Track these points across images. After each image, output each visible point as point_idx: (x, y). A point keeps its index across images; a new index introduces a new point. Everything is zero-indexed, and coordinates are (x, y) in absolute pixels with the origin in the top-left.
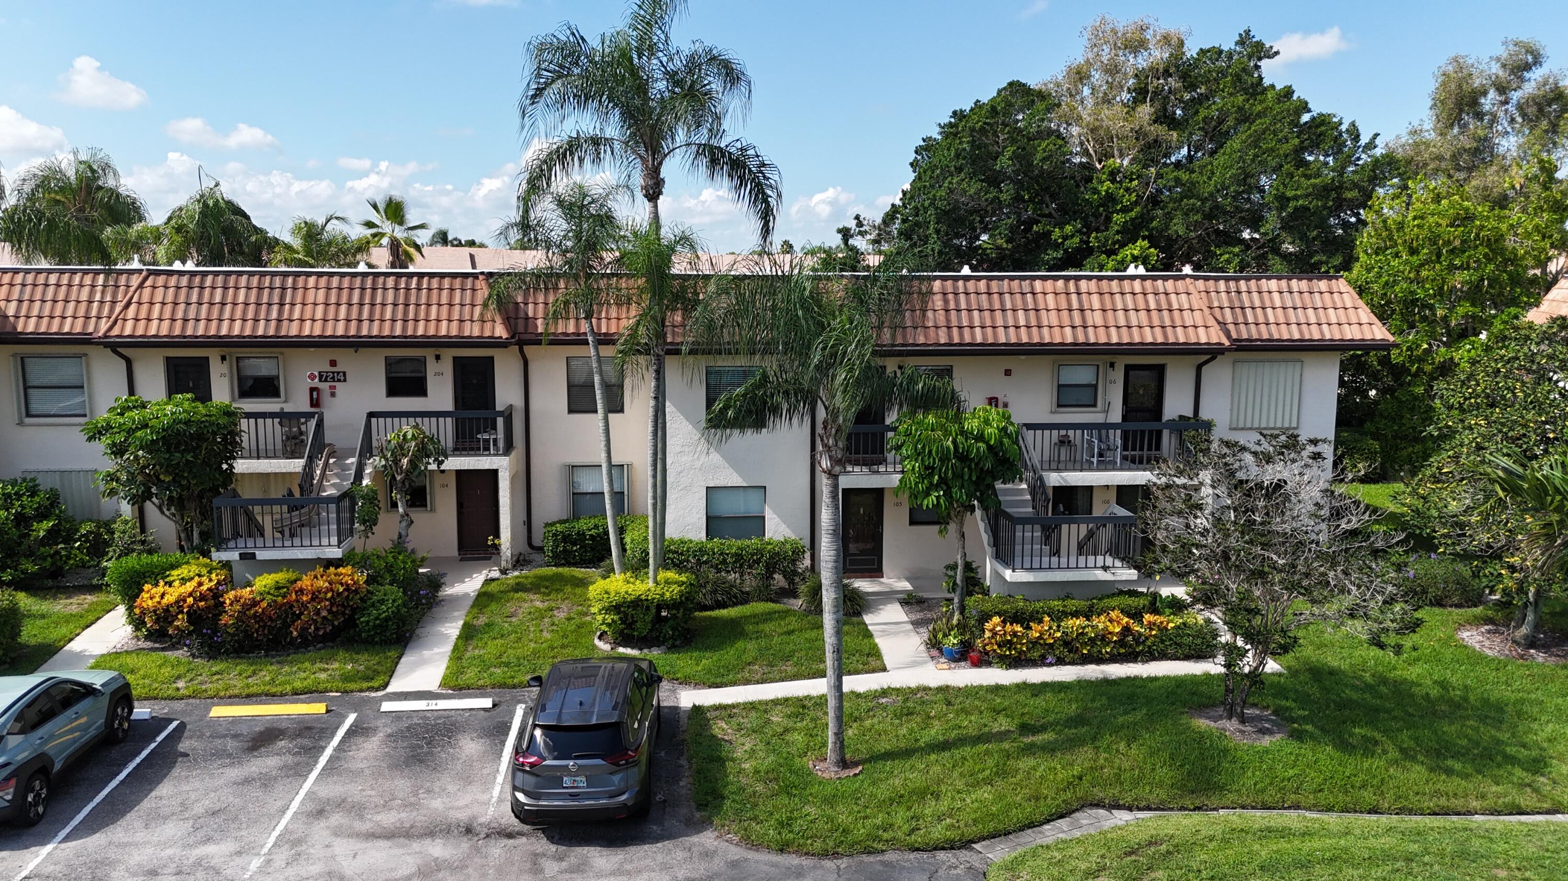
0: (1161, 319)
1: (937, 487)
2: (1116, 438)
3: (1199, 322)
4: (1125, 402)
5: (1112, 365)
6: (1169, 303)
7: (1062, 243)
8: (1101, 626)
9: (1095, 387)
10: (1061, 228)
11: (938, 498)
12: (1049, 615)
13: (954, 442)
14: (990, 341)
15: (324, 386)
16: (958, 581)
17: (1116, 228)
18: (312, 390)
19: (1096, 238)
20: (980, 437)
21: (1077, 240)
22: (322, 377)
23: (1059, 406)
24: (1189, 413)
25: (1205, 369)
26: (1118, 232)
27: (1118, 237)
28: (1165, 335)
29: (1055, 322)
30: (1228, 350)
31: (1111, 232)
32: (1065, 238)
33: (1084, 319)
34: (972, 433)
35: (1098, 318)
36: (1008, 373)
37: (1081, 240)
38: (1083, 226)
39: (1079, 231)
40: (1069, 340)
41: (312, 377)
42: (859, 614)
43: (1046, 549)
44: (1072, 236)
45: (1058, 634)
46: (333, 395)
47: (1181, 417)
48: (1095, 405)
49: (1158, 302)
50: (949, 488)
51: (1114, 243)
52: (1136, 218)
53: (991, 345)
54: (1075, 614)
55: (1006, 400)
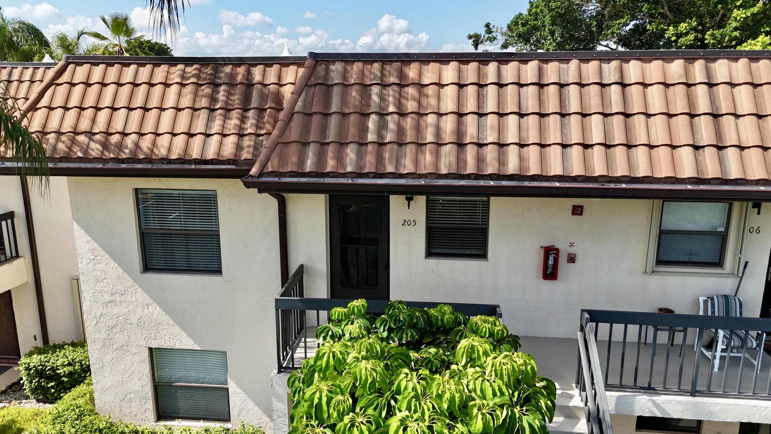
5: (757, 205)
7: (676, 41)
9: (724, 237)
10: (676, 27)
14: (534, 170)
17: (734, 24)
19: (713, 35)
21: (691, 37)
23: (659, 262)
26: (736, 29)
27: (736, 33)
29: (660, 137)
31: (728, 29)
32: (679, 36)
33: (718, 132)
35: (747, 131)
36: (578, 211)
37: (696, 38)
38: (699, 24)
39: (694, 29)
44: (687, 34)
48: (719, 264)
51: (730, 41)
53: (534, 178)
55: (572, 250)
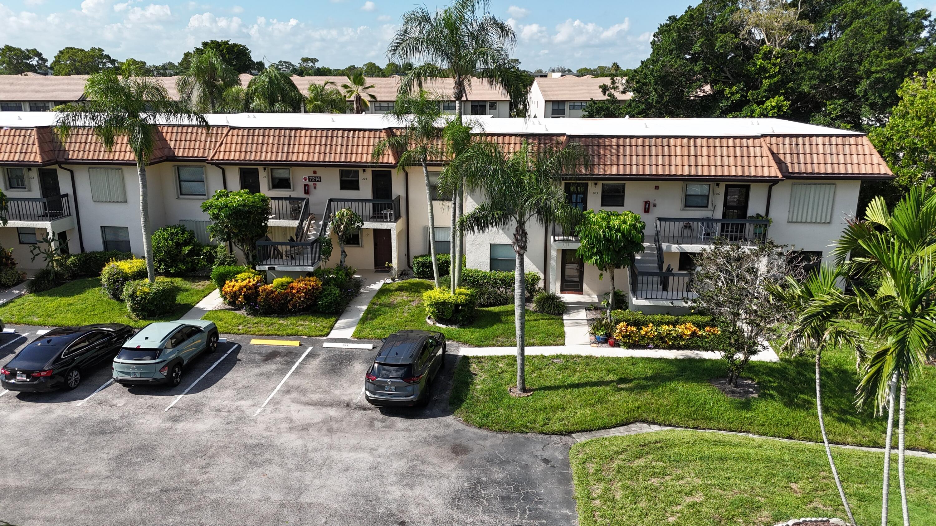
0: (742, 161)
1: (596, 254)
2: (718, 227)
3: (765, 163)
4: (725, 205)
5: (718, 185)
6: (748, 152)
7: (730, 97)
8: (680, 331)
9: (708, 196)
10: (730, 88)
11: (596, 260)
12: (653, 323)
13: (604, 232)
14: (641, 173)
15: (311, 184)
16: (610, 302)
17: (764, 88)
18: (305, 185)
19: (752, 94)
20: (618, 230)
21: (739, 95)
22: (310, 179)
23: (686, 206)
24: (763, 213)
25: (773, 188)
26: (766, 90)
27: (765, 94)
28: (743, 171)
29: (679, 162)
30: (781, 180)
31: (761, 91)
32: (732, 94)
33: (696, 161)
34: (614, 227)
35: (705, 161)
36: (657, 188)
37: (742, 96)
38: (745, 87)
39: (742, 89)
40: (686, 173)
41: (305, 179)
42: (562, 314)
43: (661, 287)
44: (737, 93)
45: (656, 333)
46: (315, 188)
47: (758, 214)
48: (707, 207)
49: (742, 152)
50: (602, 255)
51: (763, 97)
52: (778, 81)
53: (642, 175)
54: (668, 324)
55: (655, 202)
